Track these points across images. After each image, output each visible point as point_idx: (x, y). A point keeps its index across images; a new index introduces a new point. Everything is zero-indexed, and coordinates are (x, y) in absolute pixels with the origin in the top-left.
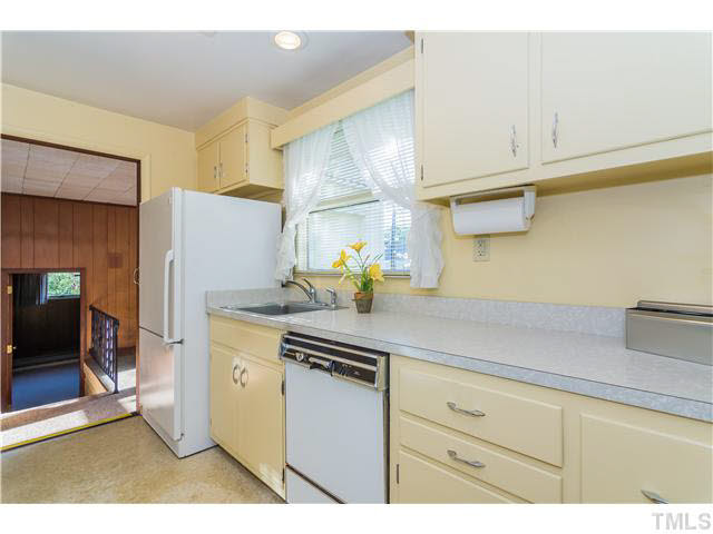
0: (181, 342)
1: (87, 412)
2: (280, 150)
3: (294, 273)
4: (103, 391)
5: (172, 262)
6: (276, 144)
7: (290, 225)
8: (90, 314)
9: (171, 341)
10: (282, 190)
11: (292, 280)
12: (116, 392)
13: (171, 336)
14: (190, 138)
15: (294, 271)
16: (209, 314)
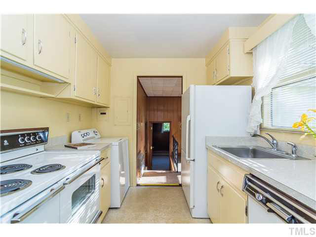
0: (194, 160)
1: (167, 178)
2: (250, 53)
3: (261, 128)
4: (174, 170)
5: (190, 121)
6: (248, 50)
7: (257, 97)
8: (172, 139)
9: (189, 159)
10: (252, 77)
11: (258, 133)
12: (177, 172)
13: (189, 157)
14: (203, 61)
15: (261, 127)
16: (207, 149)
